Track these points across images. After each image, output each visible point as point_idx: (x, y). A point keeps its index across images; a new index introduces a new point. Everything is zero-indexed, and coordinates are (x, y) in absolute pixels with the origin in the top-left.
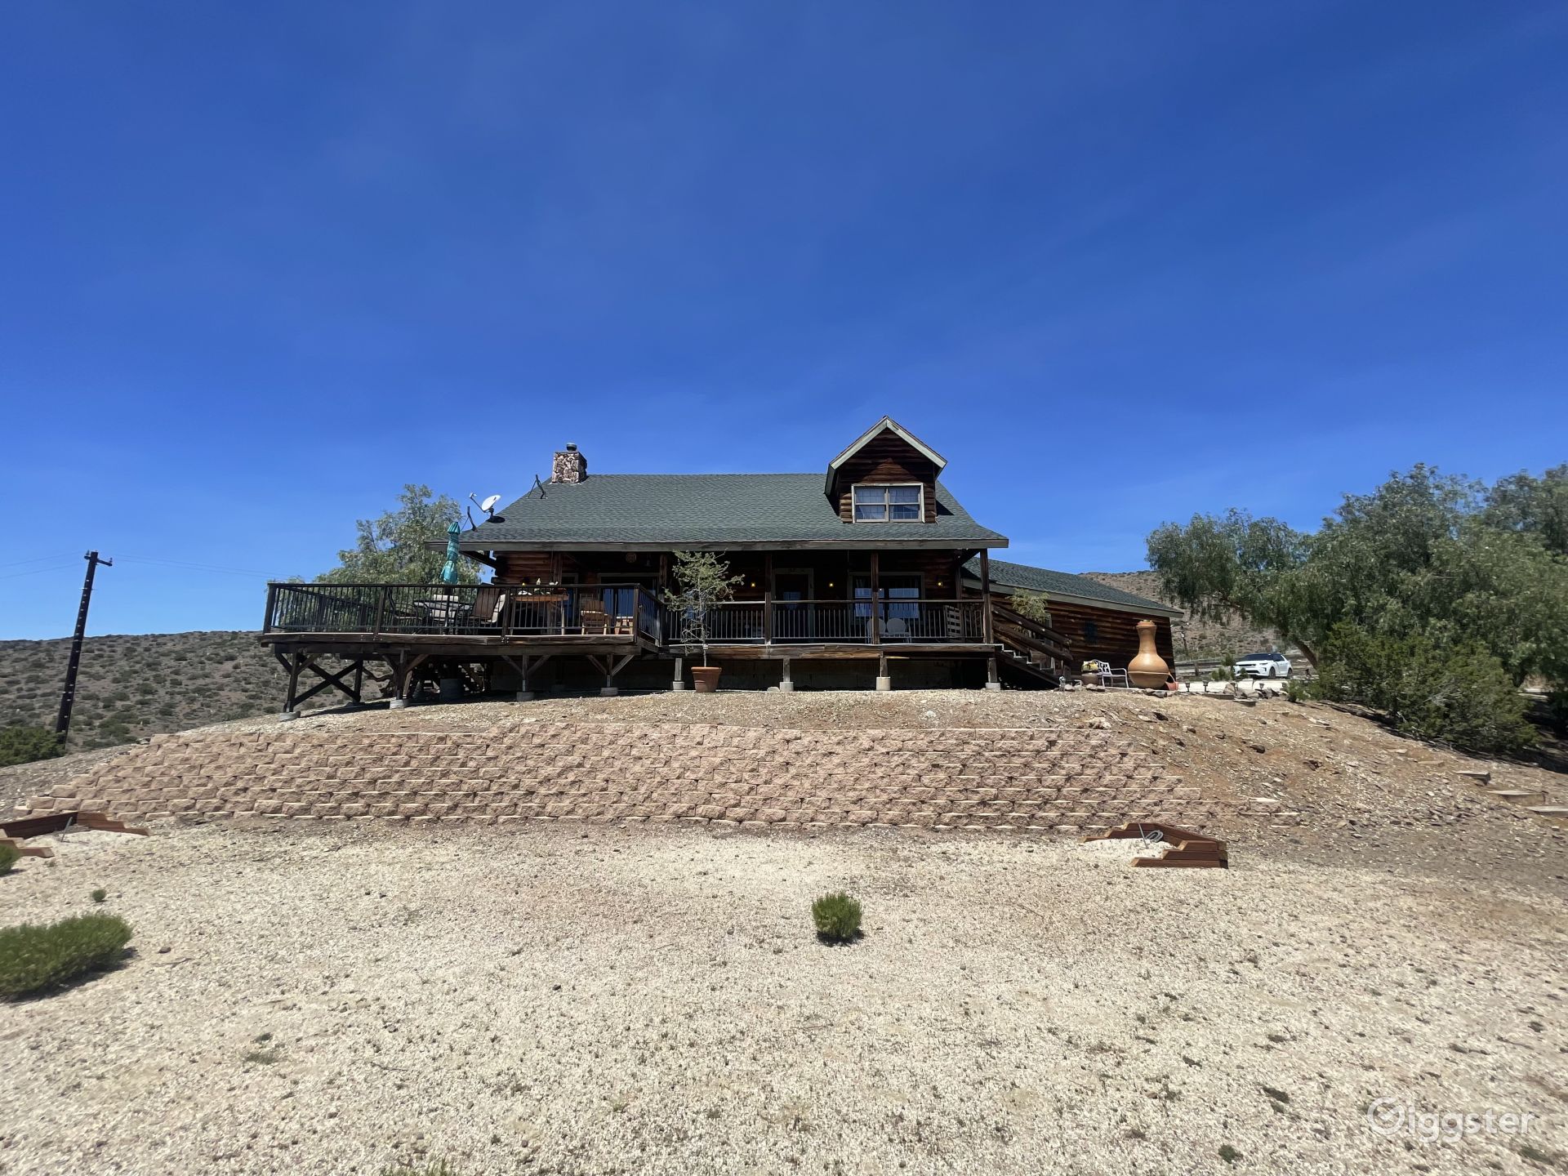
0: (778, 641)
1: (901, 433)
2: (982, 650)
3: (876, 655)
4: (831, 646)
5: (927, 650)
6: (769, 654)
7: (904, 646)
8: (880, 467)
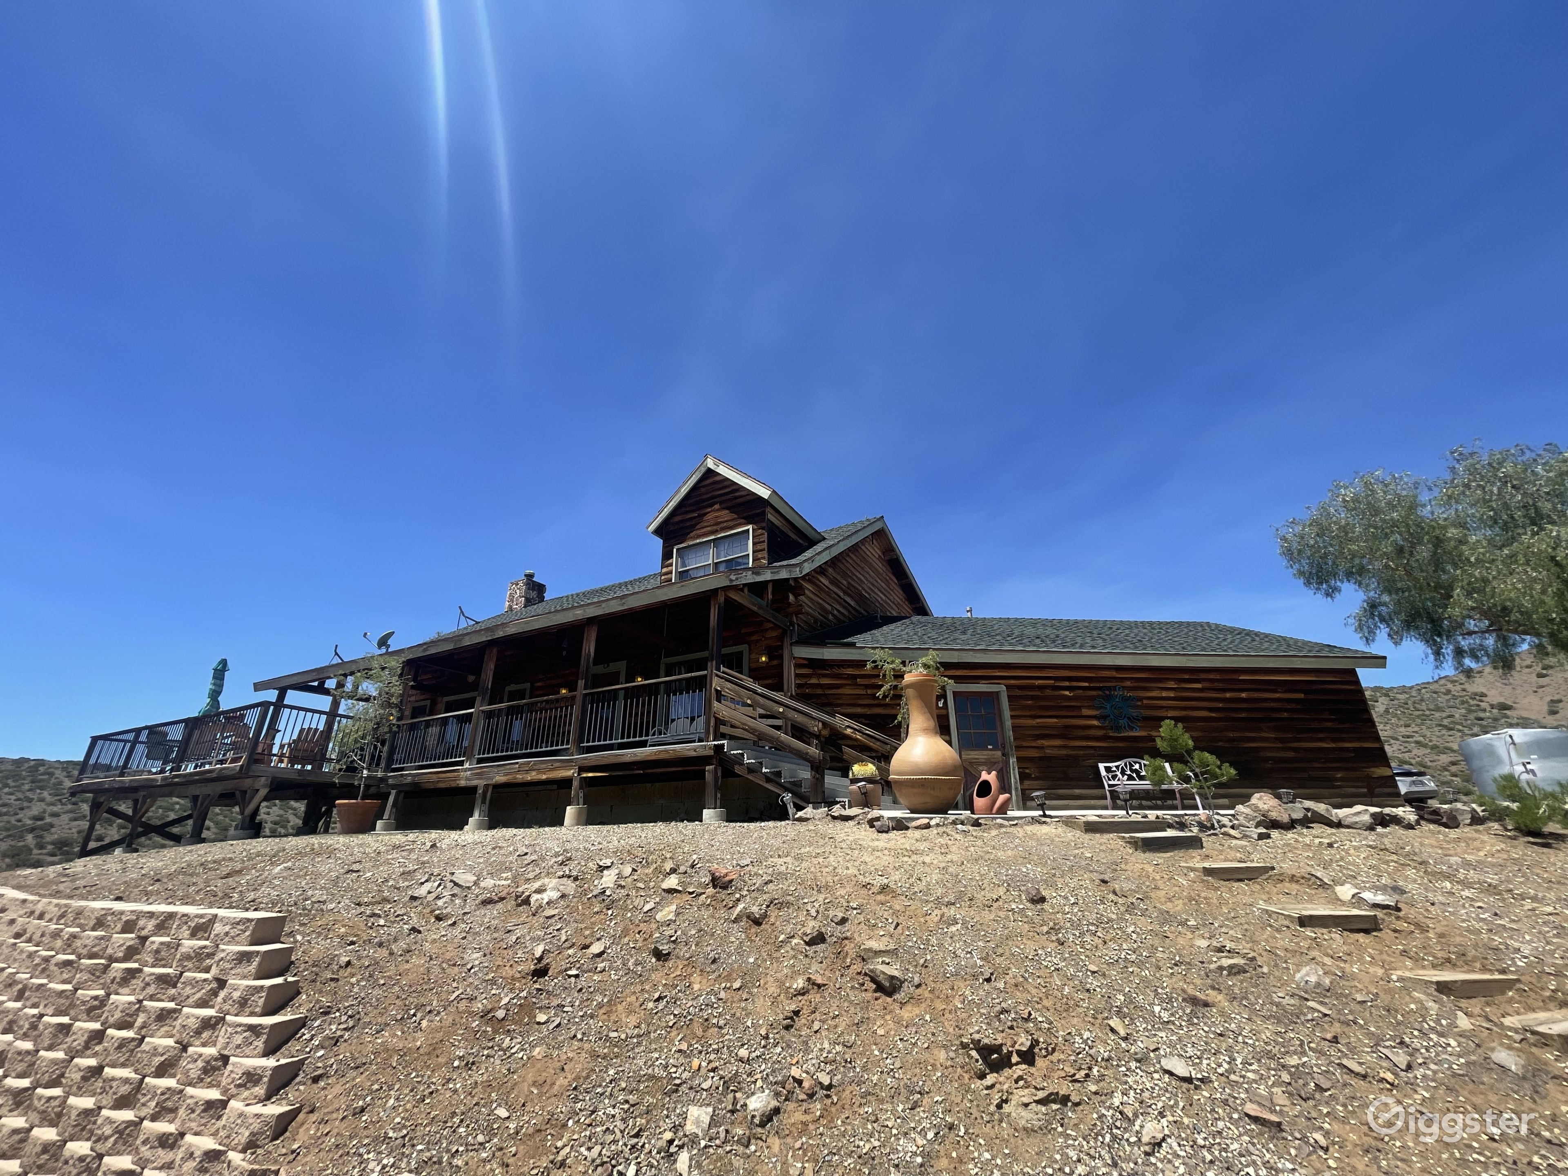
0: (480, 761)
1: (723, 471)
2: (693, 754)
3: (569, 773)
4: (524, 764)
5: (628, 759)
6: (467, 779)
7: (603, 757)
8: (705, 518)
